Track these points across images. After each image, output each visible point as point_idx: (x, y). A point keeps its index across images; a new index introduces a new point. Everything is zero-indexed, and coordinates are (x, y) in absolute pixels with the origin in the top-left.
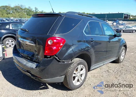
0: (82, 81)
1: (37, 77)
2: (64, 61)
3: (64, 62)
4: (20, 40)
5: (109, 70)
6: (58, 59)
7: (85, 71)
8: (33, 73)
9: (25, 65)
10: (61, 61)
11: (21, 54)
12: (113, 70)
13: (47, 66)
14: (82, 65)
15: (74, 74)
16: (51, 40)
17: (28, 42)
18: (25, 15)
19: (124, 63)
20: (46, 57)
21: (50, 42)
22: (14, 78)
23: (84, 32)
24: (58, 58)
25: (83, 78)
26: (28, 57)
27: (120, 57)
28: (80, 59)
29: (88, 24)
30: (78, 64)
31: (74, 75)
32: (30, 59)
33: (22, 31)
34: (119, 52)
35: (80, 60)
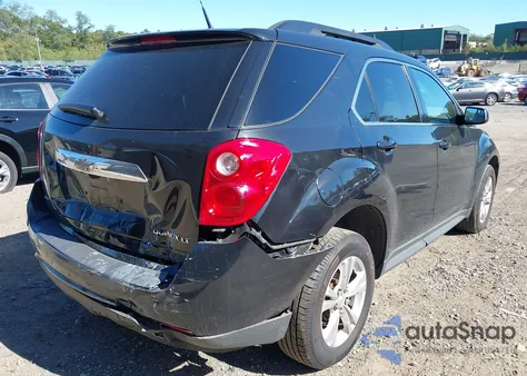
0: (353, 326)
1: (165, 331)
2: (285, 249)
3: (287, 253)
4: (62, 159)
5: (446, 267)
6: (264, 241)
7: (365, 283)
8: (146, 314)
9: (105, 277)
10: (275, 247)
11: (70, 226)
12: (460, 263)
13: (220, 274)
14: (354, 258)
15: (328, 298)
16: (228, 155)
17: (100, 167)
18: (35, 46)
19: (494, 230)
20: (206, 233)
21: (225, 162)
22: (39, 336)
23: (353, 108)
24: (264, 235)
25: (357, 311)
26: (114, 236)
27: (478, 208)
28: (347, 232)
29: (363, 73)
30: (342, 256)
31: (326, 305)
32: (122, 245)
33: (69, 117)
34: (474, 187)
35: (346, 237)
